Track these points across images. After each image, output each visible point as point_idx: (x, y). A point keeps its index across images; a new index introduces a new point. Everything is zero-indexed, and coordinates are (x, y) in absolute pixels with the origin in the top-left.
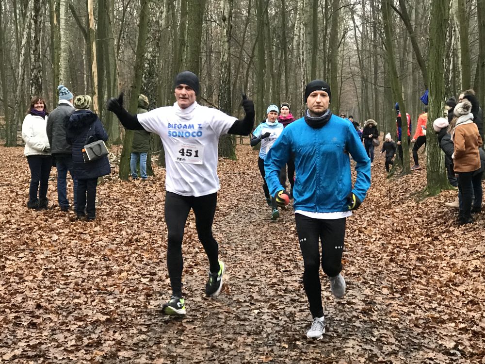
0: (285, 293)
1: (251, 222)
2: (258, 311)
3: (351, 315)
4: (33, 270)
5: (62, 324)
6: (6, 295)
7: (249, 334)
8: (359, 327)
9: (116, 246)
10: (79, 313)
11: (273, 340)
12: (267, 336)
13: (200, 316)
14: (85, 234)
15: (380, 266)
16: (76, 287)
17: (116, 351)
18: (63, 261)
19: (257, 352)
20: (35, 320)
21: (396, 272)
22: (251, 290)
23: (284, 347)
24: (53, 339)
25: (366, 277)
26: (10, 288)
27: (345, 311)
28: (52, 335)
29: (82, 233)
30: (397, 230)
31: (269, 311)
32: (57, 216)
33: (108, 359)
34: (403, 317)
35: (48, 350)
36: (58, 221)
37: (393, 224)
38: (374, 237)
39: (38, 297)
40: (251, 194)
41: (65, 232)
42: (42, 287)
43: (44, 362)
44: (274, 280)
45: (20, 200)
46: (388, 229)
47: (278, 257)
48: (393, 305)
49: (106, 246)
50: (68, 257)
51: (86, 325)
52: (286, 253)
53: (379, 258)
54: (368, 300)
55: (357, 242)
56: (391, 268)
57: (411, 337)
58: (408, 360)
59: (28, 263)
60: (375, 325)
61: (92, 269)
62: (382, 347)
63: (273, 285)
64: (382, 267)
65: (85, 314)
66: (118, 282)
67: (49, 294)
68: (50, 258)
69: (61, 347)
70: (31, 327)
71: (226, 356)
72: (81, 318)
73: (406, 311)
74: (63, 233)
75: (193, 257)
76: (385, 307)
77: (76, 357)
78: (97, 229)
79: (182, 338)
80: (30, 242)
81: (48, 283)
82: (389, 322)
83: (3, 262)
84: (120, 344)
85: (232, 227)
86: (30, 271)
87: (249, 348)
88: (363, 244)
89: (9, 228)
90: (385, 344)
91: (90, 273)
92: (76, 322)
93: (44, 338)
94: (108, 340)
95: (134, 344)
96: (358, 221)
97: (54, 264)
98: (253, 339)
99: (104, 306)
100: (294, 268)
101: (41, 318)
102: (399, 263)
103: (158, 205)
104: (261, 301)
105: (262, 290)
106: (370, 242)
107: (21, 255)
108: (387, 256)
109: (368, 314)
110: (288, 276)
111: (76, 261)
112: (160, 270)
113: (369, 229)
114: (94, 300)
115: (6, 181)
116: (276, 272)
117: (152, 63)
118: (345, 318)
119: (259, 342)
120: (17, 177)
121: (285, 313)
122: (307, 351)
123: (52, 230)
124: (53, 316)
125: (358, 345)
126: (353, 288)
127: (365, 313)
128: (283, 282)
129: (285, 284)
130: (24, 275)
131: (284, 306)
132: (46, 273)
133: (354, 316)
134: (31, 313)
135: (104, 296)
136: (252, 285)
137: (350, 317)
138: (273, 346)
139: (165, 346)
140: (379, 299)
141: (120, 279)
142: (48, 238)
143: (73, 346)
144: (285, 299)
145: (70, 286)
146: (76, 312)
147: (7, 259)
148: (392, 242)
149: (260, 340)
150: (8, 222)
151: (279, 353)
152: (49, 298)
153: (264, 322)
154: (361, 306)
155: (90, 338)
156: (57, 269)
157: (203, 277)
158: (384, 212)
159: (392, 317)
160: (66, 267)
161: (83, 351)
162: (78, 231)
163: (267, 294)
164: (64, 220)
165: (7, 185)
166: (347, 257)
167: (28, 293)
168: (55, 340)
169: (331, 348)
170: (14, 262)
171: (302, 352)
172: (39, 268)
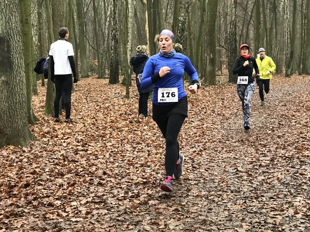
0: (259, 167)
3: (302, 181)
4: (104, 152)
5: (117, 184)
6: (86, 167)
7: (232, 192)
8: (306, 189)
9: (155, 138)
12: (244, 194)
13: (202, 181)
14: (138, 131)
16: (128, 162)
17: (148, 200)
18: (123, 147)
19: (236, 203)
20: (101, 181)
22: (238, 165)
23: (253, 201)
26: (89, 162)
27: (297, 179)
28: (111, 190)
29: (136, 130)
31: (247, 178)
33: (142, 205)
35: (107, 199)
36: (122, 123)
39: (105, 168)
41: (126, 130)
42: (108, 162)
43: (104, 205)
44: (254, 159)
45: (102, 111)
49: (150, 138)
50: (125, 145)
51: (132, 185)
59: (102, 148)
61: (139, 152)
63: (252, 163)
65: (132, 178)
66: (154, 159)
67: (112, 166)
68: (115, 145)
69: (115, 197)
70: (99, 185)
71: (216, 205)
75: (203, 145)
77: (123, 203)
78: (146, 128)
79: (189, 194)
81: (112, 160)
83: (87, 147)
84: (151, 196)
85: (231, 126)
86: (102, 153)
91: (138, 154)
92: (125, 183)
93: (106, 192)
94: (143, 194)
95: (159, 196)
97: (117, 148)
98: (234, 195)
99: (144, 174)
100: (268, 152)
101: (105, 180)
104: (243, 172)
110: (263, 157)
111: (131, 147)
112: (182, 153)
114: (138, 170)
115: (95, 99)
116: (256, 154)
117: (183, 23)
118: (297, 184)
119: (238, 197)
120: (102, 97)
122: (268, 203)
123: (118, 128)
124: (112, 180)
125: (303, 200)
126: (306, 165)
128: (259, 161)
130: (98, 155)
131: (257, 176)
132: (111, 154)
134: (100, 177)
135: (145, 168)
137: (300, 183)
138: (246, 199)
141: (156, 158)
143: (122, 197)
144: (259, 171)
145: (124, 162)
146: (127, 177)
147: (89, 145)
151: (250, 204)
152: (112, 168)
153: (243, 185)
155: (133, 193)
156: (118, 152)
157: (208, 157)
160: (124, 151)
161: (128, 200)
162: (134, 129)
164: (126, 123)
165: (95, 102)
166: (305, 145)
167: (99, 165)
168: (112, 193)
169: (285, 202)
170: (93, 147)
171: (265, 203)
172: (107, 151)
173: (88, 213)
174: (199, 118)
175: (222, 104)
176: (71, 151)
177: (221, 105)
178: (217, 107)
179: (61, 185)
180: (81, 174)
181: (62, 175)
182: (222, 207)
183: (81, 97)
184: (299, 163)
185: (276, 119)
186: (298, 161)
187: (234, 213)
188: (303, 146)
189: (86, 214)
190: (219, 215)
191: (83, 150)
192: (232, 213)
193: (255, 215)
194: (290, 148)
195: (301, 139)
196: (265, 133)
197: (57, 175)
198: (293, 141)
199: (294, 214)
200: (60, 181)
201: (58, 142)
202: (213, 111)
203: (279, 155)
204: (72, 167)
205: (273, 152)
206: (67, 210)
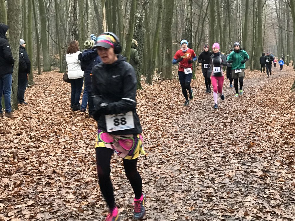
1: (198, 119)
2: (192, 176)
3: (252, 179)
4: (56, 149)
5: (66, 184)
6: (36, 165)
7: (183, 192)
8: (256, 188)
10: (78, 177)
11: (198, 196)
12: (194, 194)
13: (154, 179)
14: (93, 126)
15: (277, 147)
17: (96, 201)
18: (76, 143)
19: (186, 204)
20: (50, 181)
21: (287, 151)
22: (190, 162)
23: (204, 201)
24: (59, 193)
25: (266, 154)
26: (40, 160)
27: (248, 177)
28: (59, 191)
29: (90, 126)
30: (292, 123)
31: (199, 176)
32: (78, 115)
33: (89, 207)
34: (287, 181)
35: (54, 201)
36: (78, 118)
37: (290, 119)
38: (276, 127)
39: (56, 166)
40: (201, 101)
41: (81, 125)
42: (60, 159)
43: (50, 208)
44: (206, 156)
45: (59, 105)
46: (286, 123)
47: (211, 141)
48: (281, 173)
50: (79, 141)
51: (81, 185)
52: (216, 138)
53: (277, 142)
54: (265, 169)
55: (264, 131)
56: (284, 148)
57: (291, 194)
58: (287, 211)
59: (54, 144)
60: (267, 186)
61: (92, 148)
62: (270, 201)
63: (205, 159)
64: (278, 147)
65: (82, 177)
67: (63, 164)
68: (68, 142)
69: (62, 198)
70: (47, 185)
71: (165, 207)
72: (79, 180)
73: (290, 177)
74: (79, 125)
76: (276, 174)
77: (70, 205)
80: (58, 131)
81: (63, 157)
82: (277, 185)
83: (39, 144)
84: (99, 197)
85: (185, 121)
86: (54, 150)
87: (181, 201)
88: (268, 133)
89: (47, 122)
90: (272, 200)
92: (75, 183)
93: (54, 192)
94: (92, 195)
96: (267, 117)
97: (70, 145)
98: (185, 195)
99: (95, 172)
100: (220, 148)
101: (54, 180)
102: (290, 145)
103: (141, 108)
104: (194, 170)
105: (197, 162)
106: (272, 131)
107: (51, 139)
108: (283, 140)
109: (264, 179)
110: (215, 153)
111: (84, 143)
113: (273, 122)
114: (89, 168)
115: (53, 93)
116: (208, 150)
117: (140, 20)
118: (248, 182)
119: (188, 197)
120: (60, 91)
121: (209, 178)
122: (218, 204)
123: (73, 124)
124: (62, 179)
125: (253, 200)
126: (256, 161)
127: (262, 178)
129: (212, 158)
130: (50, 152)
131: (208, 174)
132: (63, 151)
133: (254, 181)
134: (49, 176)
136: (191, 159)
137: (251, 181)
138: (197, 200)
139: (128, 199)
140: (273, 169)
142: (69, 128)
143: (70, 198)
144: (210, 168)
146: (77, 176)
147: (42, 142)
148: (288, 131)
149: (189, 196)
150: (47, 119)
151: (200, 205)
152: (62, 167)
153: (194, 184)
154: (260, 173)
156: (71, 148)
158: (285, 112)
159: (280, 181)
160: (77, 147)
162: (89, 124)
163: (199, 165)
164: (82, 118)
165: (53, 96)
166: (256, 141)
167: (50, 163)
168: (59, 194)
169: (235, 202)
170: (46, 144)
171: (215, 204)
172: (60, 148)
173: (31, 217)
174: (154, 113)
175: (177, 99)
176: (22, 148)
177: (175, 99)
178: (172, 102)
179: (6, 186)
180: (29, 173)
181: (10, 174)
182: (172, 209)
183: (40, 91)
184: (250, 160)
185: (228, 114)
186: (249, 158)
187: (184, 215)
188: (253, 142)
189: (29, 219)
190: (168, 218)
191: (34, 147)
192: (182, 216)
193: (205, 218)
194: (241, 144)
195: (252, 135)
196: (217, 129)
197: (4, 174)
198: (244, 136)
199: (244, 216)
200: (6, 181)
201: (9, 139)
202: (168, 106)
203: (230, 151)
204: (22, 166)
205: (225, 149)
206: (9, 215)
